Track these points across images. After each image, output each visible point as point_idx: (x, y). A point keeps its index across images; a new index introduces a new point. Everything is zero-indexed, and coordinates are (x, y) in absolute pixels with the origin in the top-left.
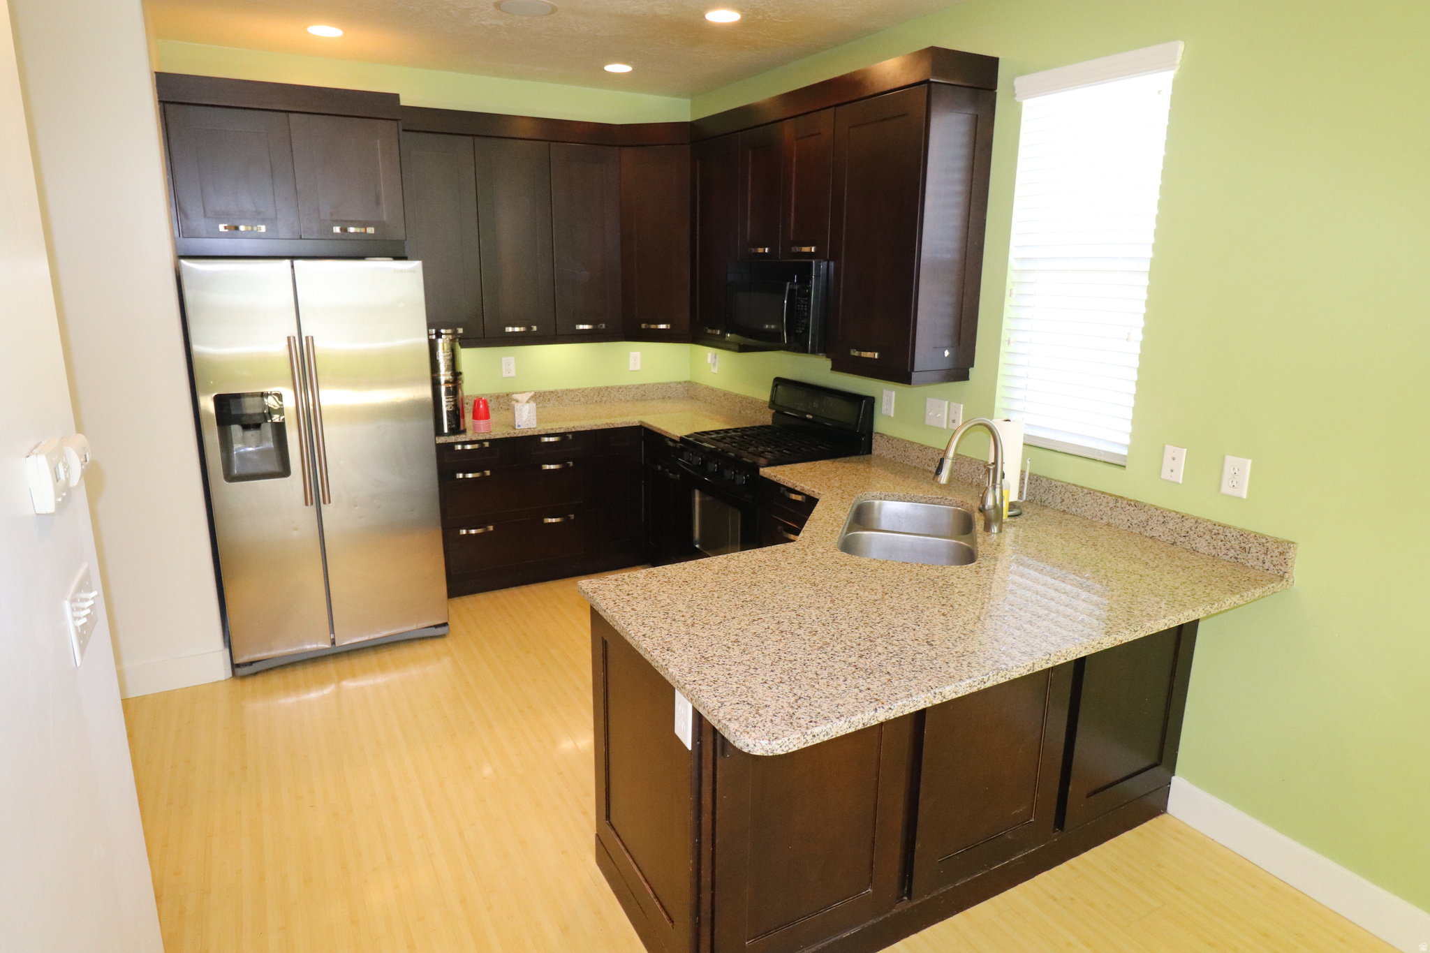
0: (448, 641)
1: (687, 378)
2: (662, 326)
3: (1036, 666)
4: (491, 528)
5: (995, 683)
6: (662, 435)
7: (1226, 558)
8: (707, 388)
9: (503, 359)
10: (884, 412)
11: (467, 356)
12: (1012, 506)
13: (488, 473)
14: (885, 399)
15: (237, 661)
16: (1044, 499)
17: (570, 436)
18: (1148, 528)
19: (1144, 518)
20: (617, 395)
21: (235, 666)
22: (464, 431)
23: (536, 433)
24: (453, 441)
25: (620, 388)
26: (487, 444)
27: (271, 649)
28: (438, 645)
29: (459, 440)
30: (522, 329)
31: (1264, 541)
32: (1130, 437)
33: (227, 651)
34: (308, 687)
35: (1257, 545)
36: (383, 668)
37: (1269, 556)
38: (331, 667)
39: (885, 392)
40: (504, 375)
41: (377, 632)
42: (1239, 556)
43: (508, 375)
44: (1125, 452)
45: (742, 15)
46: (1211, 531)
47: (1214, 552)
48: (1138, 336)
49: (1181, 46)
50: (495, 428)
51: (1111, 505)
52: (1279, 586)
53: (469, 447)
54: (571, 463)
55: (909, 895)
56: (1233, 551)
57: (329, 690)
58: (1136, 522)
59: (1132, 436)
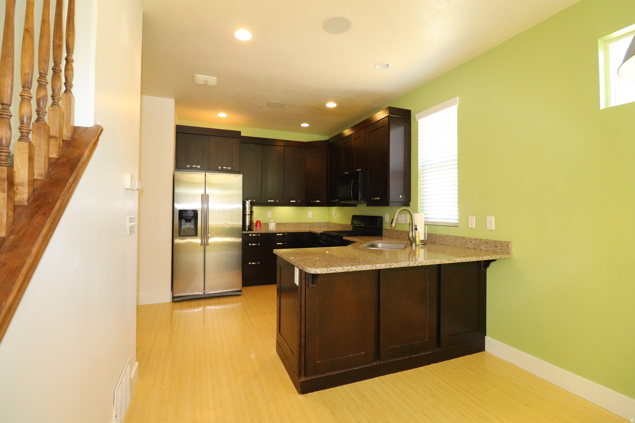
0: (241, 297)
1: (328, 221)
2: (318, 201)
3: (410, 264)
4: (259, 263)
5: (395, 267)
6: (315, 233)
7: (491, 250)
8: (333, 223)
9: (268, 212)
10: (386, 221)
11: (255, 209)
12: (422, 241)
13: (259, 244)
14: (386, 217)
15: (174, 296)
16: (435, 241)
17: (286, 234)
18: (466, 245)
19: (465, 242)
20: (304, 226)
21: (173, 297)
22: (253, 230)
23: (275, 232)
24: (249, 233)
25: (305, 223)
26: (259, 235)
27: (185, 292)
28: (238, 298)
29: (251, 233)
30: (273, 201)
31: (501, 242)
32: (458, 217)
33: (172, 293)
34: (195, 307)
35: (499, 244)
36: (220, 304)
37: (503, 247)
38: (203, 302)
39: (386, 215)
40: (268, 217)
41: (219, 291)
42: (495, 249)
43: (269, 217)
44: (457, 222)
45: (337, 104)
46: (485, 242)
47: (487, 249)
48: (456, 183)
49: (458, 98)
50: (263, 231)
51: (455, 239)
52: (507, 256)
53: (254, 235)
54: (286, 243)
55: (379, 360)
56: (492, 247)
57: (201, 309)
58: (463, 243)
59: (459, 216)
